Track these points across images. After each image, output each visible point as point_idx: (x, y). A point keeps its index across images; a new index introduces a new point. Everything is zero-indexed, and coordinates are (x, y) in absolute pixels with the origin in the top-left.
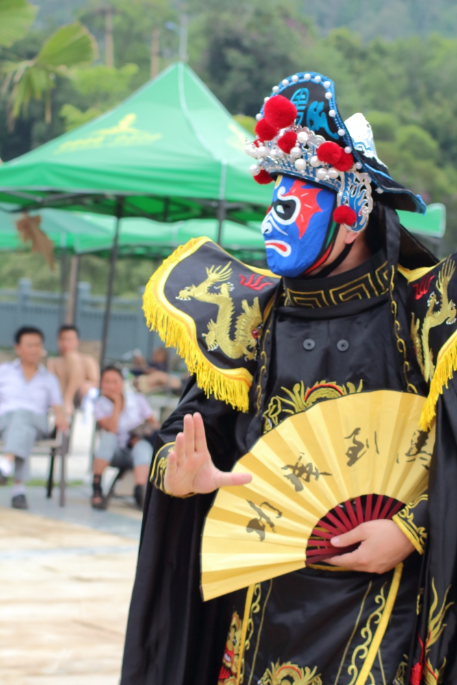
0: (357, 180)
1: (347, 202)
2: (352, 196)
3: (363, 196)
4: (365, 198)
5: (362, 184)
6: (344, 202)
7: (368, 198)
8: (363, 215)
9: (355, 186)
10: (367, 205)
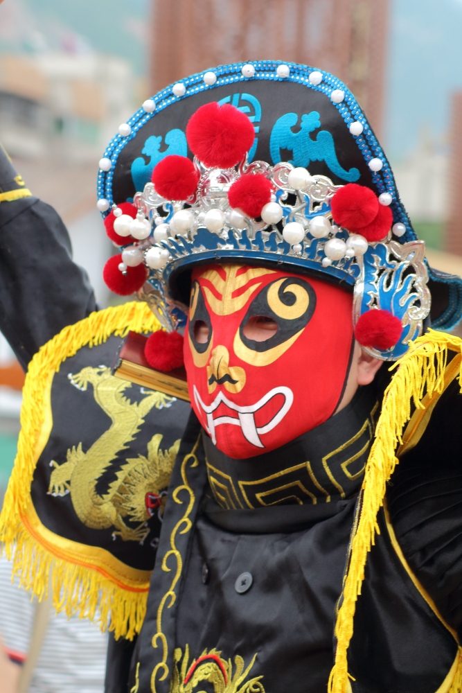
0: (392, 257)
1: (375, 302)
2: (385, 290)
3: (409, 287)
4: (414, 290)
5: (405, 264)
6: (369, 303)
7: (420, 289)
8: (412, 324)
9: (389, 270)
10: (418, 303)
